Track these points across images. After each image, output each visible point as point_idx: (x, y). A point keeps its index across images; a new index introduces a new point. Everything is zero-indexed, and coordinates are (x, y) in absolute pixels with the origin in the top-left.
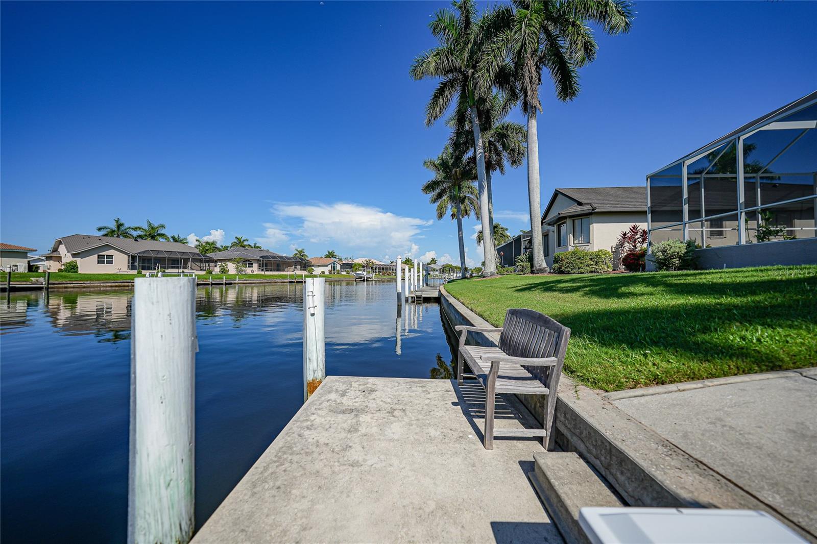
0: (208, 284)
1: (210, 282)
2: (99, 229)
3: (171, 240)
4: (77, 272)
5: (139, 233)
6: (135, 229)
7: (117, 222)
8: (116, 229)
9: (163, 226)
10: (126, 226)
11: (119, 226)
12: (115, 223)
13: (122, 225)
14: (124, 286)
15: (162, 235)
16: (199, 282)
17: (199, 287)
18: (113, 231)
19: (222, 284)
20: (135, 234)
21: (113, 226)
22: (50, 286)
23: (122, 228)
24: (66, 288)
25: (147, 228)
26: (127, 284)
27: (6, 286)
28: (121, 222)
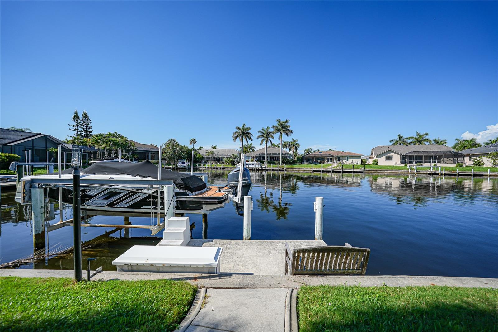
0: (455, 175)
1: (457, 173)
2: (391, 141)
3: (433, 142)
4: (377, 165)
5: (411, 140)
6: (409, 138)
7: (399, 136)
8: (399, 140)
9: (427, 134)
10: (404, 137)
11: (400, 138)
12: (398, 137)
13: (402, 137)
14: (396, 173)
15: (427, 140)
16: (446, 173)
17: (446, 176)
18: (397, 141)
19: (470, 175)
20: (409, 141)
21: (397, 138)
22: (365, 171)
23: (402, 139)
24: (371, 172)
25: (416, 137)
26: (398, 172)
27: (352, 171)
28: (401, 136)
